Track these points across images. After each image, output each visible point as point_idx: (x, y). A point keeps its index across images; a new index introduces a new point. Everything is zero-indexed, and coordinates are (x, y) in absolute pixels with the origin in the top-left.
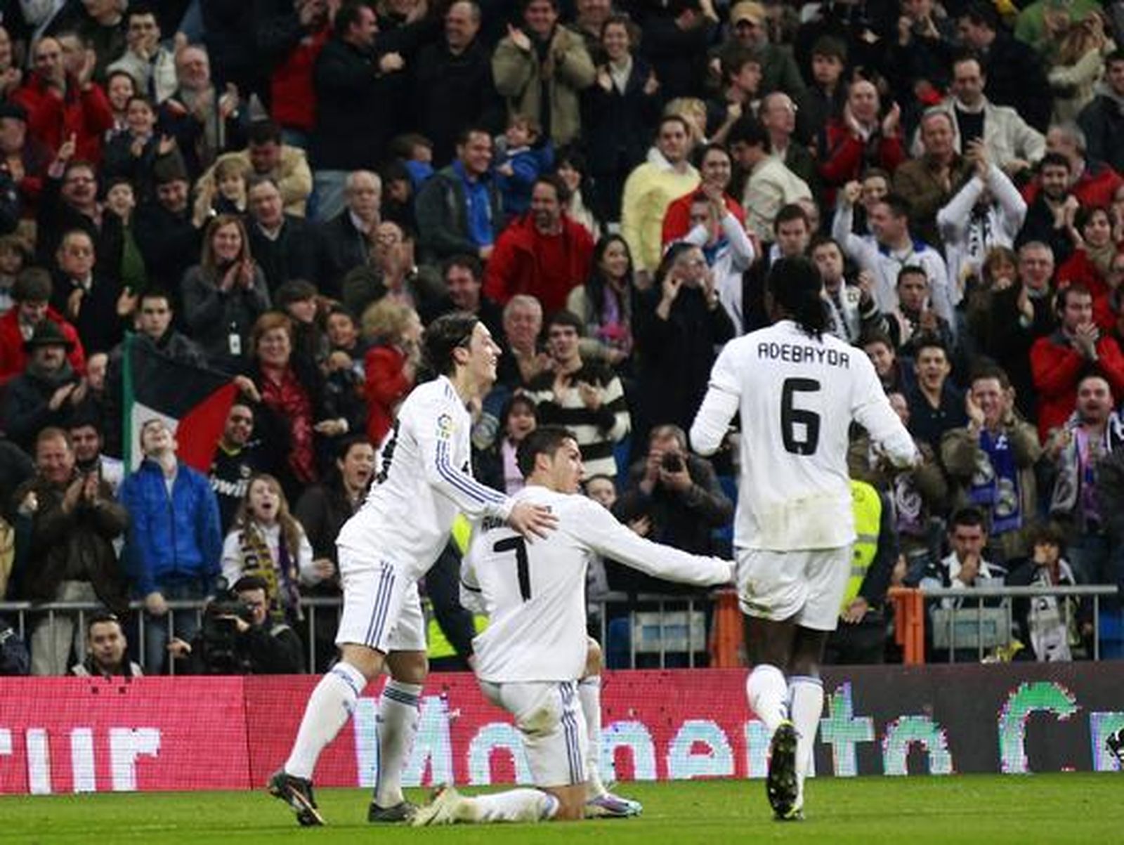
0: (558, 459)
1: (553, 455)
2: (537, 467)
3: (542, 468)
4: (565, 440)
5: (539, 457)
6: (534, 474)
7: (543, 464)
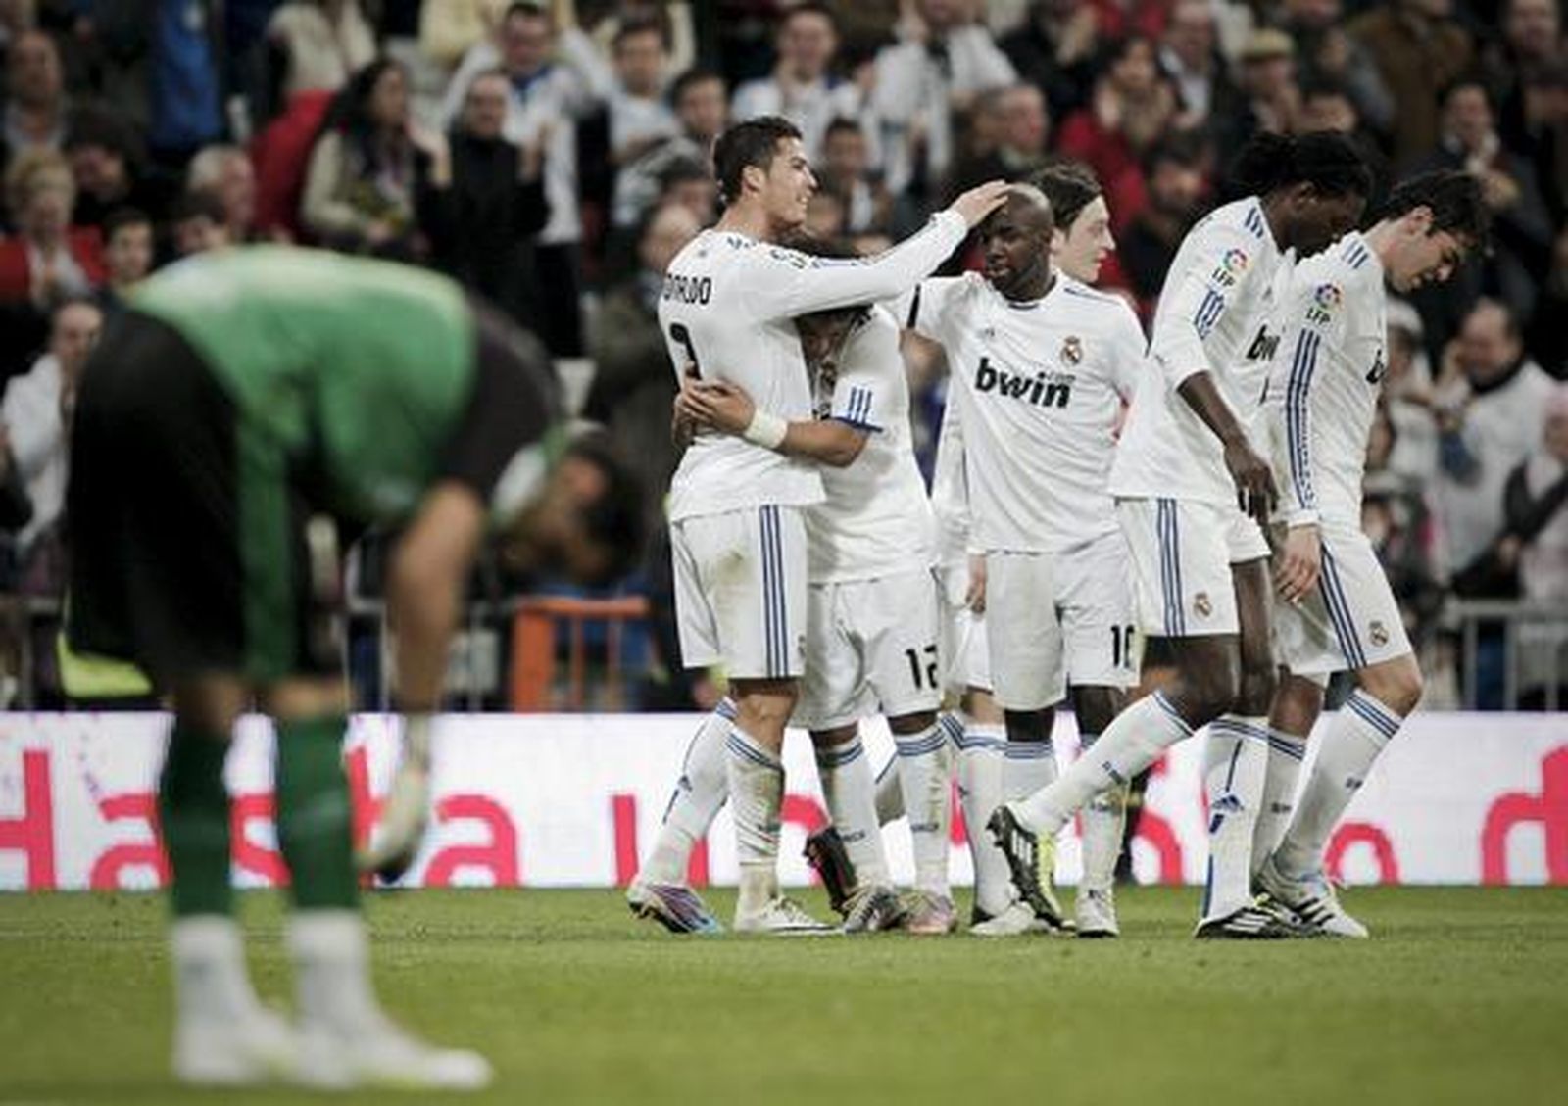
0: (775, 172)
1: (767, 169)
2: (745, 189)
3: (753, 189)
4: (782, 142)
5: (747, 171)
6: (741, 199)
7: (754, 184)
